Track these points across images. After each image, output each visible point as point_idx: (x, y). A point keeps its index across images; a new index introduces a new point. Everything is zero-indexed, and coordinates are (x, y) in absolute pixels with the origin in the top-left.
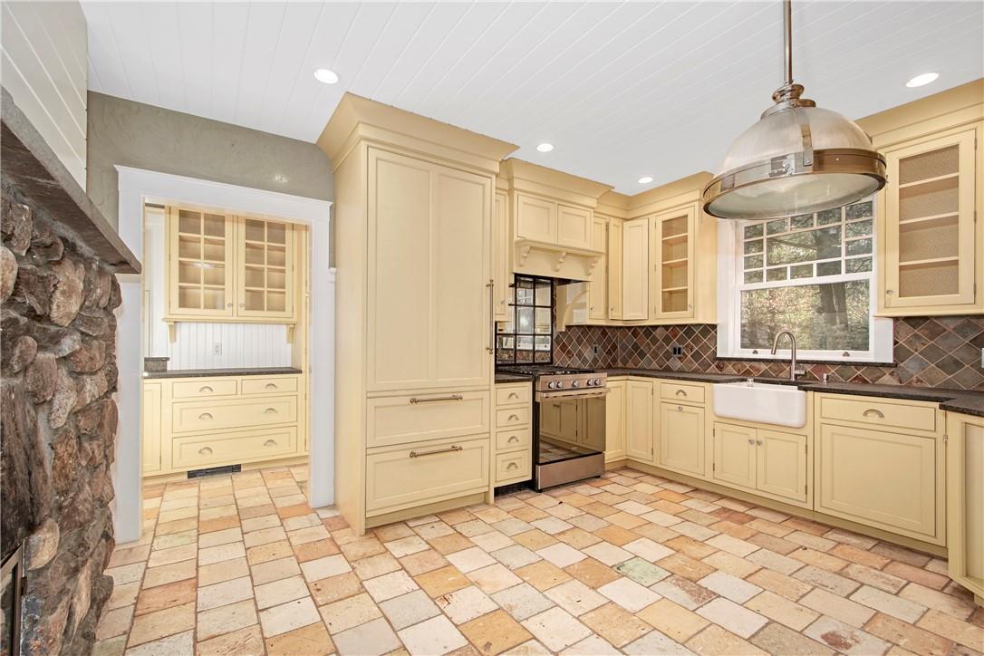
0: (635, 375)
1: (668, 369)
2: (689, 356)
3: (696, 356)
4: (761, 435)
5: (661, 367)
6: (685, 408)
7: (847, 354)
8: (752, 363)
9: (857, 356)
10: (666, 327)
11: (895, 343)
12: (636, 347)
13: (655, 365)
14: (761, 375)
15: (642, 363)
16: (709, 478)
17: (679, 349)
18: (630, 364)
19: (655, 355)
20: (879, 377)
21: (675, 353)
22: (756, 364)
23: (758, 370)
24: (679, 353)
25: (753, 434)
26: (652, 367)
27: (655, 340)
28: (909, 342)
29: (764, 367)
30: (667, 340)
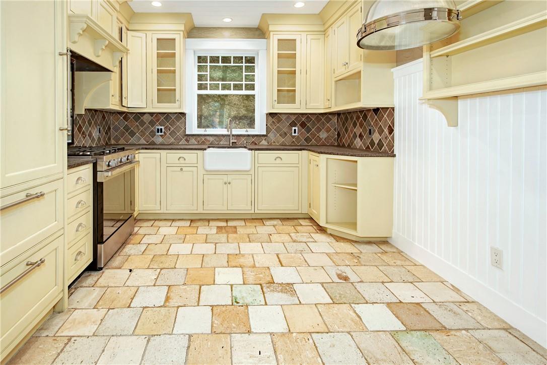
0: (146, 149)
1: (153, 143)
2: (168, 134)
3: (173, 134)
4: (229, 178)
5: (147, 142)
6: (184, 169)
7: (247, 131)
8: (206, 137)
9: (251, 132)
10: (151, 114)
11: (267, 125)
12: (127, 128)
13: (143, 141)
14: (210, 144)
15: (132, 140)
16: (200, 211)
17: (161, 129)
18: (122, 141)
19: (143, 134)
20: (261, 142)
21: (158, 132)
22: (208, 138)
23: (209, 141)
24: (161, 132)
25: (225, 178)
26: (140, 142)
27: (142, 123)
28: (271, 125)
29: (211, 139)
30: (152, 123)
